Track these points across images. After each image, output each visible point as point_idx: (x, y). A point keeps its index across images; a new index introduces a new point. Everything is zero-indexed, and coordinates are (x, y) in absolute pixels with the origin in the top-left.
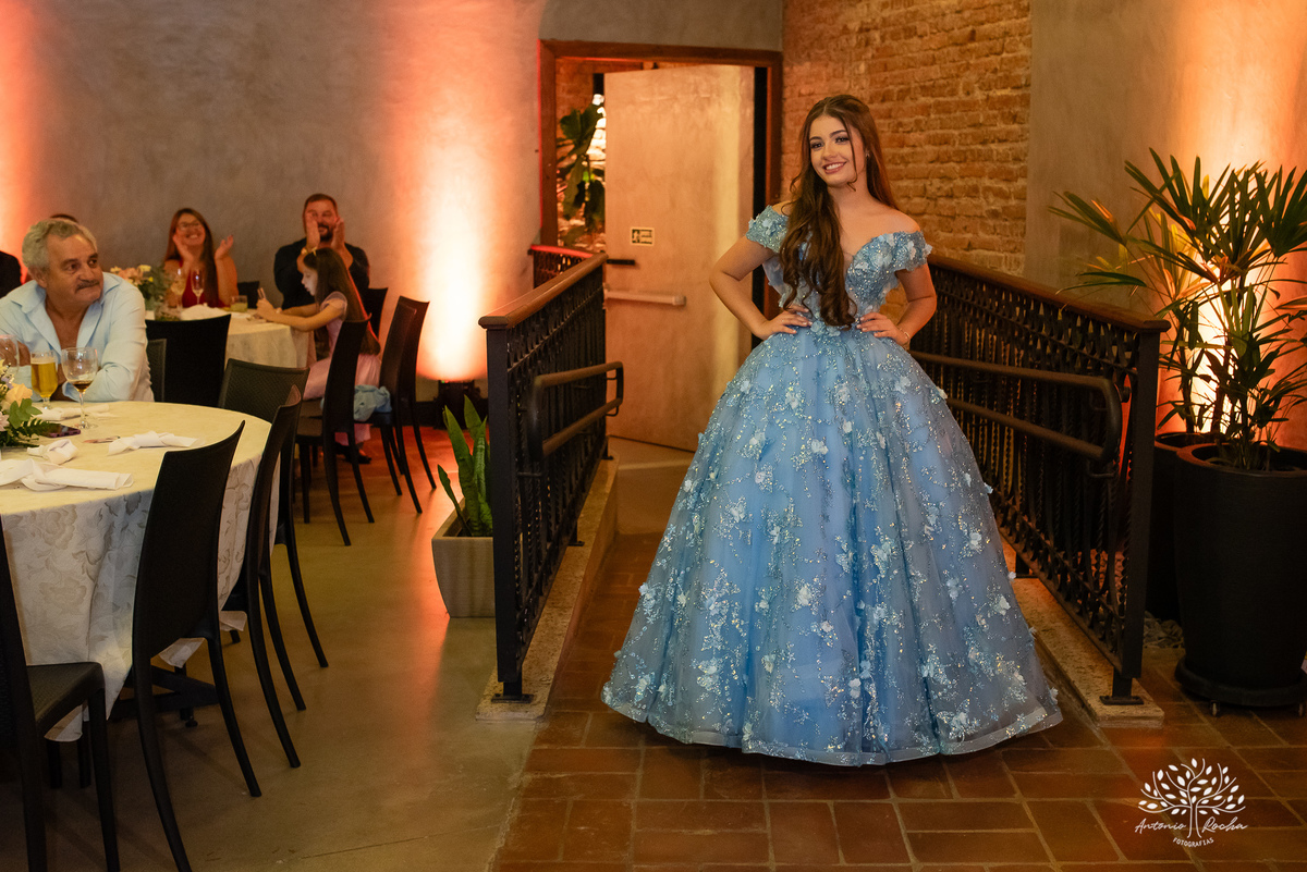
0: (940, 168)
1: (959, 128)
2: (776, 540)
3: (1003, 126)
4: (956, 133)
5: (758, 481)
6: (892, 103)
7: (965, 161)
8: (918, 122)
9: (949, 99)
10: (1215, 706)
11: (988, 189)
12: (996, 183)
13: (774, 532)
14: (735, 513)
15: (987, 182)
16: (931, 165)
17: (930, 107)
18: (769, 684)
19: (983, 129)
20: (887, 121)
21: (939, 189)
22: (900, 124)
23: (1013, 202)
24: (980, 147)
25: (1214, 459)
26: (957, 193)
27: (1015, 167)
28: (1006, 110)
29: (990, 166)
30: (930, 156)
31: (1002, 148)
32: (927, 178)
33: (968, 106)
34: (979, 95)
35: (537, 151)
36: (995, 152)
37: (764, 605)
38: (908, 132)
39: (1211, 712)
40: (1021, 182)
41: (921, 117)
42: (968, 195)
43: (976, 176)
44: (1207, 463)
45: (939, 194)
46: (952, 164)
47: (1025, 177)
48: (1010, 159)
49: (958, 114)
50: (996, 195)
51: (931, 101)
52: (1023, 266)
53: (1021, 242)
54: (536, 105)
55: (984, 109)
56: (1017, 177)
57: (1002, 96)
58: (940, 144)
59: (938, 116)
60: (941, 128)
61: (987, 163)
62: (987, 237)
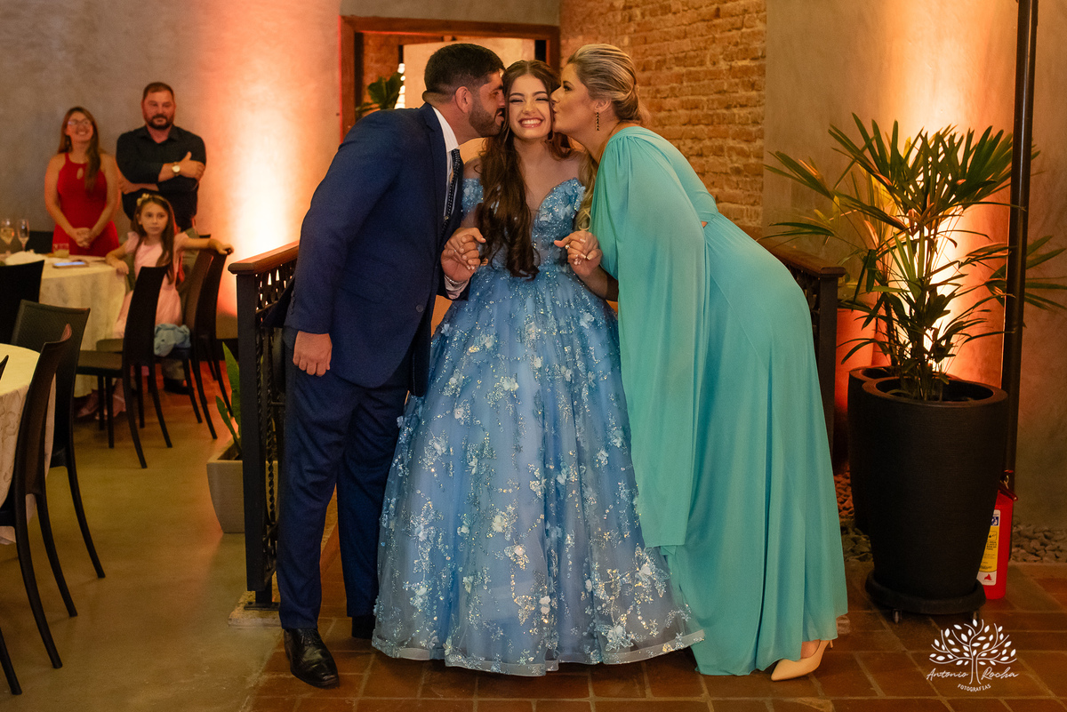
0: (691, 130)
1: (706, 95)
2: (474, 471)
3: (744, 93)
4: (705, 98)
5: (457, 417)
6: (651, 72)
7: (712, 124)
8: (672, 89)
9: (698, 68)
10: (897, 613)
11: (731, 149)
12: (739, 143)
13: (472, 464)
14: (438, 447)
15: (731, 143)
16: (684, 128)
17: (683, 75)
18: (468, 601)
19: (727, 95)
20: (648, 88)
21: (691, 148)
22: (658, 91)
23: (753, 160)
24: (725, 111)
25: (894, 391)
26: (706, 153)
27: (753, 129)
28: (746, 79)
29: (734, 128)
30: (683, 120)
31: (743, 112)
32: (681, 139)
33: (715, 75)
34: (723, 65)
35: (338, 114)
36: (737, 116)
37: (464, 530)
38: (665, 98)
39: (893, 620)
40: (759, 143)
41: (675, 85)
42: (715, 154)
43: (721, 137)
44: (888, 395)
45: (691, 153)
46: (702, 126)
47: (762, 138)
48: (750, 122)
49: (706, 82)
50: (738, 154)
51: (683, 70)
52: (761, 218)
53: (760, 196)
54: (337, 74)
55: (728, 78)
56: (756, 138)
57: (743, 66)
58: (692, 109)
59: (689, 84)
60: (692, 95)
61: (730, 126)
62: (731, 191)
